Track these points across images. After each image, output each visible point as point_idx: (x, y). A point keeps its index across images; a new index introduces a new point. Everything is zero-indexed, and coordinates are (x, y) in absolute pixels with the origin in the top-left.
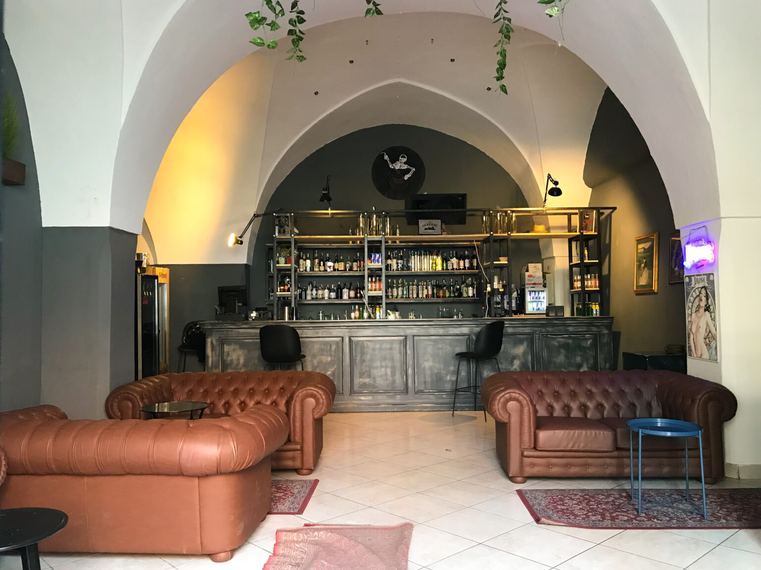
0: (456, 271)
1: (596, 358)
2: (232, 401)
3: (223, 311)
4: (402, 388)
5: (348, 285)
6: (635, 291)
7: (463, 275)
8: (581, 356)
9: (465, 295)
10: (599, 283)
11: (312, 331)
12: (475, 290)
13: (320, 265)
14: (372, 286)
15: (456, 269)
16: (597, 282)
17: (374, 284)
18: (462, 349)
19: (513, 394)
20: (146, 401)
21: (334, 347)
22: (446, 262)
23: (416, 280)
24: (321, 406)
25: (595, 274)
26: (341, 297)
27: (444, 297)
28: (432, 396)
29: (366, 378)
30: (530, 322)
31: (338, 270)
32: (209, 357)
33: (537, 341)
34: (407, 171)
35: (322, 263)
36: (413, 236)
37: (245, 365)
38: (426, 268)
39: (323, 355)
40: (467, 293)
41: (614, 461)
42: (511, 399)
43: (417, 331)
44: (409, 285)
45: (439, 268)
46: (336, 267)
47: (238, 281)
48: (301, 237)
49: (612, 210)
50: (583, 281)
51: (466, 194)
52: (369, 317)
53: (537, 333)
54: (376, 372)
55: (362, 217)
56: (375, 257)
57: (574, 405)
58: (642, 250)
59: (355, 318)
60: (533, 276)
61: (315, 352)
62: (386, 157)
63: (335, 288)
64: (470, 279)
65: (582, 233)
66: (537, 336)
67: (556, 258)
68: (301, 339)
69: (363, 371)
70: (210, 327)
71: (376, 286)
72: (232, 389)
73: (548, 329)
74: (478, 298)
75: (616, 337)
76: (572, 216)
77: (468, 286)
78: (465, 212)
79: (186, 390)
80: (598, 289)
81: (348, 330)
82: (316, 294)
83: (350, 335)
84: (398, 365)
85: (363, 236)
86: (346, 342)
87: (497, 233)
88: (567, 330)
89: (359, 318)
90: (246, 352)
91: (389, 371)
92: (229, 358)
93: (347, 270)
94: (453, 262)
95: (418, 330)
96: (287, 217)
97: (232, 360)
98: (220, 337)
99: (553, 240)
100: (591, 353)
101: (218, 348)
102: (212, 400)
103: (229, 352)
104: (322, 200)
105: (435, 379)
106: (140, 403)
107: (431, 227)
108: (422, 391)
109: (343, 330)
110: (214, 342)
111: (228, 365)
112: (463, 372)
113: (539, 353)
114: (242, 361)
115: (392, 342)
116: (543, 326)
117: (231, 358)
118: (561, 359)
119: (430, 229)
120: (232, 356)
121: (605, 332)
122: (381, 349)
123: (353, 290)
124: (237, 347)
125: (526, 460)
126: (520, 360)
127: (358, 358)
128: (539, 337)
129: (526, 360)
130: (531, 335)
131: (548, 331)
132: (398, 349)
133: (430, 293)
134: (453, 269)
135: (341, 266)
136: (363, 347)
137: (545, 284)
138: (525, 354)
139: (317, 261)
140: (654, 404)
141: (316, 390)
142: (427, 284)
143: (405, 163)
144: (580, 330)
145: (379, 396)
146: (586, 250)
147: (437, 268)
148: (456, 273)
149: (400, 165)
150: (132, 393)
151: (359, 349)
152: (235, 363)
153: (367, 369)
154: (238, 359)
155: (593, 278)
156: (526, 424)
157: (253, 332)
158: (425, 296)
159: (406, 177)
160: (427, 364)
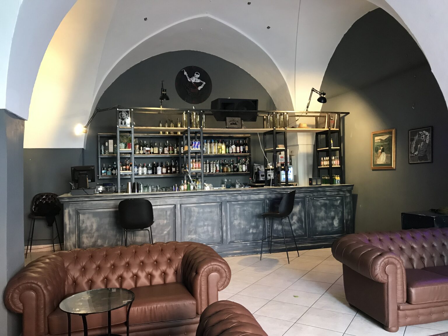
0: (235, 154)
3: (77, 187)
4: (219, 240)
6: (372, 168)
7: (239, 156)
8: (334, 211)
9: (240, 170)
10: (340, 163)
12: (247, 166)
13: (140, 150)
16: (339, 161)
17: (194, 164)
18: (258, 210)
19: (390, 259)
21: (169, 213)
22: (228, 148)
23: (208, 160)
25: (337, 156)
26: (156, 173)
27: (227, 171)
28: (239, 245)
29: (193, 235)
30: (303, 190)
31: (153, 153)
32: (66, 225)
33: (308, 202)
34: (200, 84)
35: (141, 148)
36: (222, 129)
37: (98, 230)
38: (215, 152)
39: (161, 219)
40: (242, 169)
42: (388, 263)
43: (229, 198)
45: (224, 152)
46: (152, 151)
50: (330, 160)
51: (257, 100)
52: (194, 188)
53: (307, 196)
54: (200, 230)
55: (185, 114)
58: (379, 141)
59: (184, 190)
61: (155, 217)
62: (185, 73)
63: (151, 166)
64: (244, 159)
65: (330, 129)
66: (307, 199)
67: (299, 146)
69: (191, 230)
70: (67, 200)
71: (196, 165)
72: (123, 263)
73: (314, 194)
74: (249, 172)
75: (354, 198)
77: (242, 164)
78: (257, 113)
80: (340, 166)
81: (180, 199)
82: (137, 171)
83: (181, 203)
84: (216, 224)
85: (187, 128)
86: (178, 208)
87: (277, 128)
88: (326, 194)
89: (187, 189)
90: (98, 219)
91: (210, 228)
92: (84, 225)
93: (160, 153)
94: (233, 148)
97: (86, 227)
98: (76, 208)
99: (298, 133)
100: (340, 209)
101: (74, 217)
103: (83, 220)
104: (162, 99)
105: (242, 232)
106: (45, 292)
107: (234, 122)
108: (233, 242)
109: (175, 199)
110: (71, 213)
111: (83, 231)
112: (260, 226)
113: (309, 211)
114: (95, 227)
116: (311, 192)
117: (85, 225)
118: (322, 214)
119: (233, 124)
120: (86, 223)
121: (348, 195)
122: (203, 213)
123: (165, 167)
124: (91, 216)
126: (297, 215)
127: (187, 220)
128: (309, 200)
129: (301, 216)
130: (304, 198)
131: (314, 196)
132: (216, 212)
133: (218, 169)
134: (233, 153)
135: (156, 150)
136: (190, 211)
137: (291, 162)
138: (300, 211)
139: (137, 146)
141: (220, 264)
142: (216, 163)
144: (333, 194)
146: (332, 141)
147: (222, 151)
148: (235, 156)
149: (195, 79)
150: (36, 282)
151: (188, 213)
152: (89, 228)
153: (194, 228)
154: (92, 226)
155: (336, 159)
158: (215, 171)
159: (200, 88)
160: (236, 222)
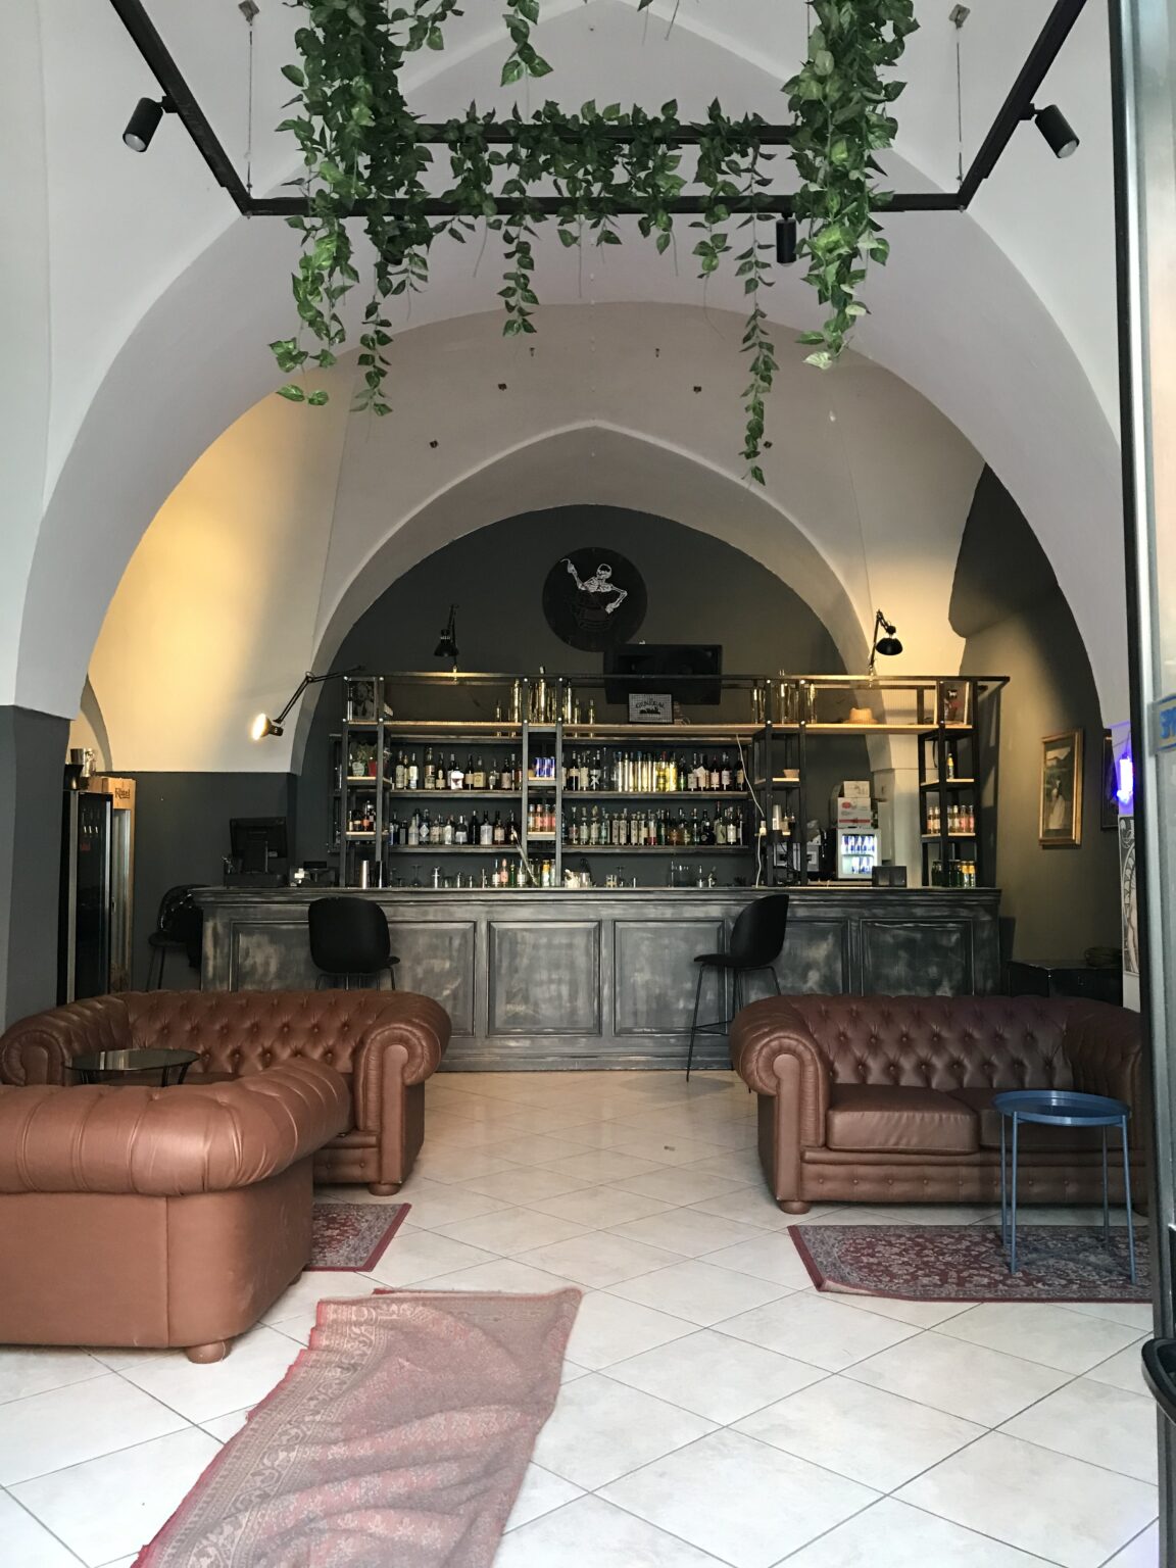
0: (704, 793)
1: (967, 970)
2: (246, 1048)
3: (240, 869)
4: (591, 1023)
5: (492, 817)
6: (1041, 841)
7: (717, 800)
8: (938, 965)
9: (720, 840)
10: (975, 824)
11: (414, 909)
12: (740, 830)
13: (437, 777)
14: (535, 821)
15: (705, 789)
16: (972, 821)
17: (539, 819)
18: (707, 947)
19: (787, 1041)
20: (76, 1046)
21: (456, 942)
22: (686, 775)
23: (625, 810)
24: (418, 1060)
25: (967, 805)
26: (478, 841)
27: (680, 843)
28: (647, 1041)
29: (519, 1003)
30: (839, 898)
31: (473, 788)
32: (207, 958)
33: (854, 935)
34: (612, 596)
35: (441, 772)
36: (617, 726)
37: (279, 975)
38: (645, 786)
39: (435, 957)
40: (725, 836)
41: (975, 1171)
42: (781, 1050)
43: (622, 912)
44: (611, 819)
45: (671, 786)
46: (469, 782)
47: (270, 808)
48: (397, 723)
49: (999, 683)
50: (943, 817)
51: (720, 647)
52: (529, 883)
53: (853, 917)
54: (539, 993)
55: (519, 686)
56: (543, 764)
57: (907, 1064)
58: (1054, 762)
59: (501, 884)
60: (853, 804)
61: (420, 950)
62: (571, 569)
63: (466, 823)
64: (731, 809)
65: (942, 726)
66: (853, 924)
67: (896, 772)
68: (389, 926)
69: (514, 990)
70: (212, 899)
71: (543, 822)
72: (247, 1024)
73: (875, 911)
74: (746, 847)
75: (1005, 927)
76: (926, 692)
77: (726, 823)
78: (720, 680)
79: (158, 1026)
80: (974, 834)
81: (486, 909)
82: (428, 835)
83: (490, 918)
84: (582, 978)
85: (520, 724)
86: (481, 932)
87: (780, 722)
88: (912, 914)
89: (509, 884)
90: (282, 949)
91: (565, 990)
92: (249, 962)
93: (491, 787)
94: (699, 775)
95: (624, 909)
96: (371, 684)
97: (254, 967)
98: (231, 920)
99: (891, 736)
100: (958, 960)
101: (227, 941)
102: (207, 1047)
103: (248, 949)
104: (438, 653)
105: (654, 1006)
106: (65, 1051)
107: (652, 707)
108: (629, 1031)
109: (475, 908)
110: (220, 929)
111: (246, 975)
112: (709, 993)
114: (273, 968)
115: (571, 932)
116: (863, 904)
117: (252, 962)
118: (899, 970)
119: (649, 711)
120: (254, 957)
121: (987, 918)
122: (549, 946)
123: (501, 826)
124: (265, 939)
125: (810, 1169)
126: (819, 970)
127: (505, 964)
128: (858, 928)
129: (833, 972)
130: (842, 924)
131: (875, 916)
132: (583, 947)
133: (653, 835)
134: (698, 789)
135: (478, 779)
136: (514, 942)
137: (877, 820)
138: (829, 958)
139: (430, 768)
140: (1058, 1062)
141: (410, 1028)
142: (646, 817)
143: (608, 581)
144: (937, 914)
145: (544, 1040)
146: (950, 760)
147: (667, 785)
148: (702, 797)
149: (598, 584)
150: (49, 1031)
151: (506, 946)
152: (260, 970)
153: (523, 986)
154: (267, 964)
155: (963, 813)
156: (810, 1099)
157: (296, 911)
158: (642, 842)
159: (610, 609)
160: (640, 978)
